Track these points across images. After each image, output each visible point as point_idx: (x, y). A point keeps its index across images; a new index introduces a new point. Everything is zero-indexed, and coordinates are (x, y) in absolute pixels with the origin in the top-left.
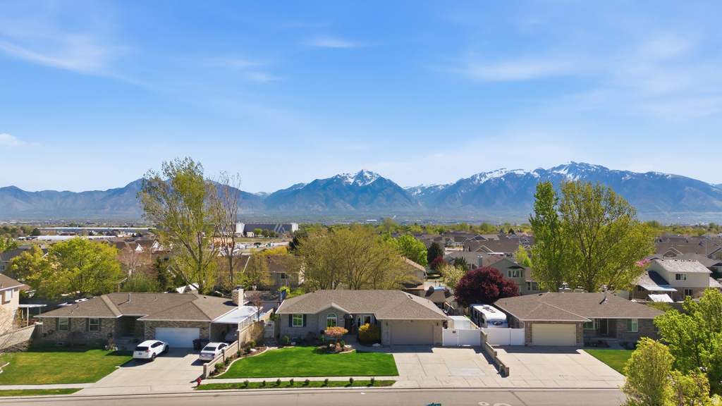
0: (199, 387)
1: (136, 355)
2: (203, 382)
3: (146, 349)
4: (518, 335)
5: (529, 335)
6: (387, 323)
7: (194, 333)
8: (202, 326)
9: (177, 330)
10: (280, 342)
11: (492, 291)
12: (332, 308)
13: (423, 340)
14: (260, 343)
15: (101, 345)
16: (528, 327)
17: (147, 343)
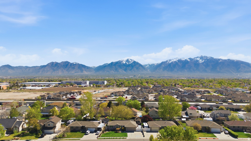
0: (98, 139)
1: (86, 133)
2: (98, 138)
3: (88, 132)
4: (149, 129)
5: (151, 129)
6: (127, 127)
7: (94, 129)
8: (96, 128)
9: (91, 129)
10: (109, 131)
11: (147, 120)
12: (117, 125)
13: (132, 130)
14: (105, 131)
15: (79, 131)
16: (151, 128)
17: (87, 131)
